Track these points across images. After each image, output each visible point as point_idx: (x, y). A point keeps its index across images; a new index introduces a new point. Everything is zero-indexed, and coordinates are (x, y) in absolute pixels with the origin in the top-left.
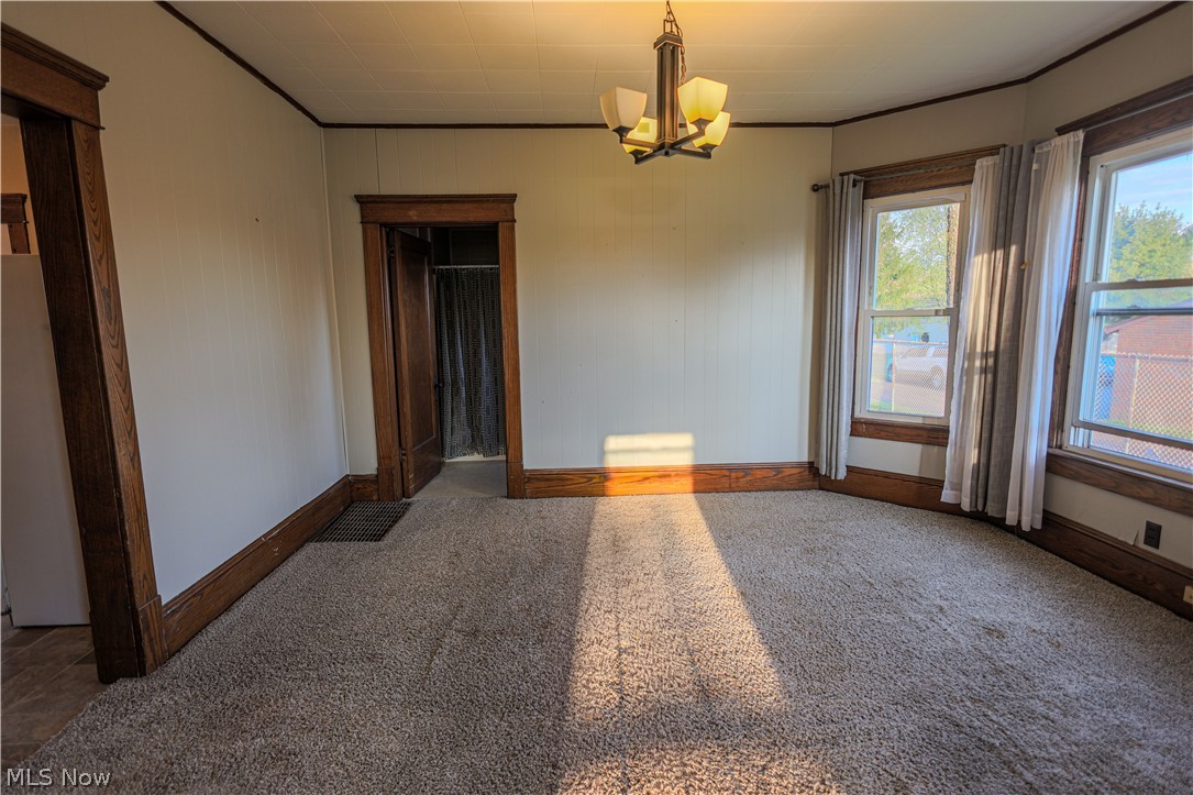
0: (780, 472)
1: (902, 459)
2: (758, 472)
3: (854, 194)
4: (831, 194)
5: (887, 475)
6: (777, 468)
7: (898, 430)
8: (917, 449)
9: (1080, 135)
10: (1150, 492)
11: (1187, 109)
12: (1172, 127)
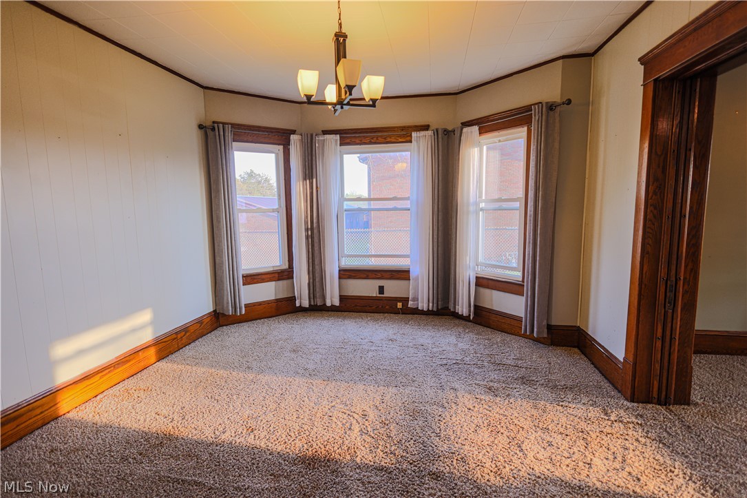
0: (202, 323)
1: (267, 292)
2: (191, 328)
3: (229, 136)
4: (217, 134)
5: (260, 304)
6: (199, 321)
7: (263, 276)
8: (272, 285)
9: (338, 137)
10: (379, 275)
11: (375, 139)
12: (371, 143)
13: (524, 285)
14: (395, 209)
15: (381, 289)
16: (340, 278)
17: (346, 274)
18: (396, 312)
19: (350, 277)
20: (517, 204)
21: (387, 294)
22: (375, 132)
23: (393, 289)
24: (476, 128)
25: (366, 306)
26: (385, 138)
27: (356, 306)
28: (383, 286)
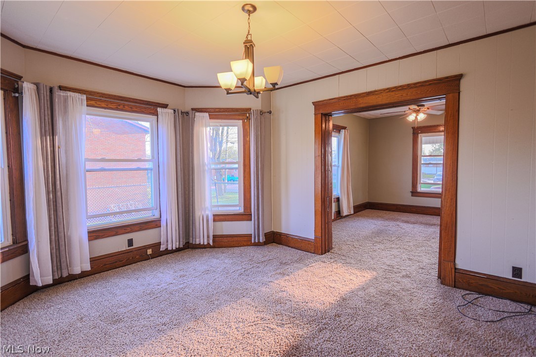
9: (84, 97)
10: (129, 229)
11: (122, 106)
12: (117, 109)
13: (251, 214)
14: (139, 169)
15: (130, 242)
16: (89, 240)
17: (95, 235)
18: (147, 258)
19: (97, 238)
20: (236, 166)
21: (136, 245)
22: (122, 100)
23: (142, 239)
24: (207, 115)
25: (116, 262)
26: (131, 108)
27: (105, 265)
28: (132, 239)
